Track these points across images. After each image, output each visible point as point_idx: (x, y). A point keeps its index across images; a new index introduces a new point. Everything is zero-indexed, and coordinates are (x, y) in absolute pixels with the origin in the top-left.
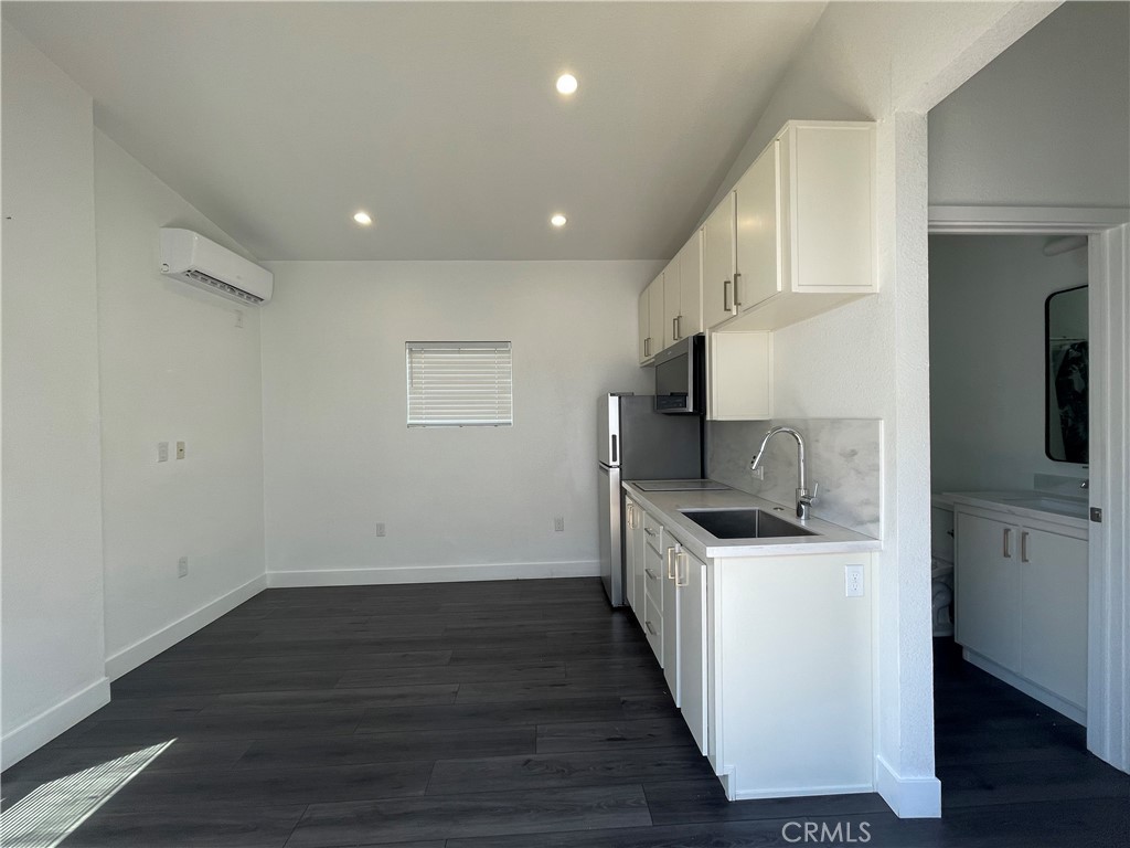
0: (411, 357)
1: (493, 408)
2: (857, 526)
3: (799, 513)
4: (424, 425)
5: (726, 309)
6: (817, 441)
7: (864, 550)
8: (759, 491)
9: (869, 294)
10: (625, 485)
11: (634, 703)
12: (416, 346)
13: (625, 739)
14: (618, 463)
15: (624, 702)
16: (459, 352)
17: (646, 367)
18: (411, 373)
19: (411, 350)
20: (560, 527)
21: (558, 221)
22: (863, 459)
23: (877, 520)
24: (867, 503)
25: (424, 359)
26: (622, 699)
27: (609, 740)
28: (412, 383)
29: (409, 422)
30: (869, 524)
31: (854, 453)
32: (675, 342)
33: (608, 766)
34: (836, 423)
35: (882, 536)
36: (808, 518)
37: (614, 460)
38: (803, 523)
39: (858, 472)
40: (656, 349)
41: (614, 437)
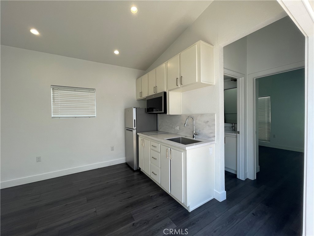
0: (53, 91)
1: (89, 111)
2: (209, 139)
3: (194, 137)
4: (59, 117)
5: (177, 85)
6: (196, 119)
7: (211, 144)
8: (177, 133)
9: (211, 85)
10: (138, 134)
11: (155, 196)
12: (55, 87)
13: (158, 206)
14: (136, 128)
15: (152, 196)
16: (75, 91)
17: (139, 100)
18: (54, 98)
19: (53, 89)
20: (112, 149)
21: (117, 52)
22: (210, 123)
23: (215, 136)
24: (211, 133)
25: (59, 93)
26: (151, 195)
27: (154, 208)
28: (54, 101)
29: (52, 116)
30: (212, 138)
31: (208, 122)
32: (154, 94)
33: (157, 215)
34: (202, 115)
35: (216, 140)
36: (195, 138)
37: (135, 127)
38: (194, 139)
39: (209, 126)
40: (145, 95)
41: (135, 120)
